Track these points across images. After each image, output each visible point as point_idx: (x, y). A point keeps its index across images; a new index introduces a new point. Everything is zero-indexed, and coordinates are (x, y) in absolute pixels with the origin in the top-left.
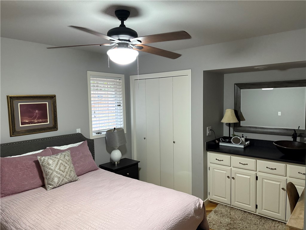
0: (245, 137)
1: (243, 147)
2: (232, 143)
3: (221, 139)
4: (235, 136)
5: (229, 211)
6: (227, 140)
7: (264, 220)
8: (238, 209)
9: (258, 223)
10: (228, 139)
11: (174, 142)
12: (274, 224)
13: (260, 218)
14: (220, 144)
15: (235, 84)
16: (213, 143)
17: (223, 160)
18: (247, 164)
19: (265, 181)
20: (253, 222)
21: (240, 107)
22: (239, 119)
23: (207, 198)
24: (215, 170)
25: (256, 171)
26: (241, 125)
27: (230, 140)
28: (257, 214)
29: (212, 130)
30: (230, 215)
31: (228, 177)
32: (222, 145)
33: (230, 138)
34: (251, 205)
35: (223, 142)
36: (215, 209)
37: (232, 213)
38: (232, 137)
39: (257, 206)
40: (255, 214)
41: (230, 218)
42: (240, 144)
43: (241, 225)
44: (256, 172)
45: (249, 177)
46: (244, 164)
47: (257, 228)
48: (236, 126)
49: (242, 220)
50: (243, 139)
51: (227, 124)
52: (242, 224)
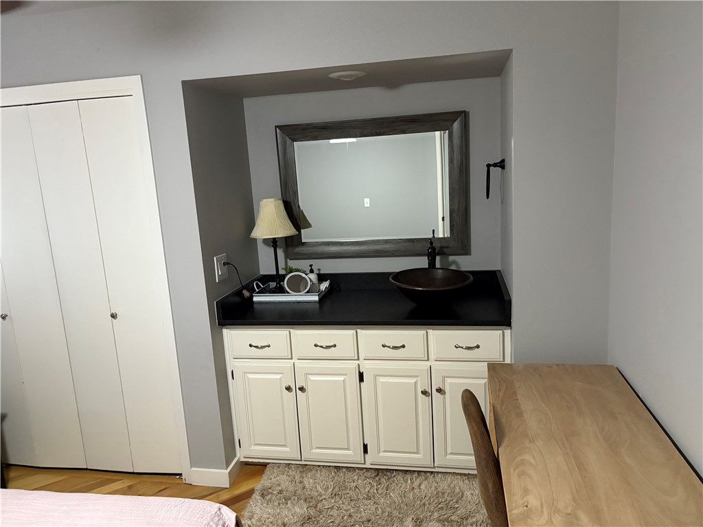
0: (316, 271)
1: (316, 298)
2: (288, 293)
3: (257, 285)
4: (291, 272)
5: (297, 478)
6: (273, 285)
7: (386, 477)
8: (319, 466)
9: (374, 493)
10: (274, 283)
11: (114, 316)
12: (409, 481)
13: (376, 474)
14: (255, 299)
15: (276, 127)
16: (237, 299)
17: (269, 346)
18: (335, 346)
19: (382, 380)
20: (362, 490)
21: (296, 193)
22: (297, 224)
23: (235, 456)
24: (250, 376)
25: (358, 359)
26: (303, 241)
27: (280, 285)
28: (368, 466)
29: (228, 264)
30: (304, 488)
31: (288, 389)
32: (260, 303)
33: (279, 278)
34: (351, 448)
35: (262, 292)
36: (262, 482)
37: (309, 482)
38: (284, 276)
39: (365, 447)
40: (361, 469)
41: (305, 500)
42: (307, 292)
43: (334, 513)
44: (357, 362)
45: (342, 378)
46: (328, 347)
47: (377, 508)
48: (291, 245)
49: (335, 495)
50: (313, 277)
51: (266, 241)
52: (339, 509)
